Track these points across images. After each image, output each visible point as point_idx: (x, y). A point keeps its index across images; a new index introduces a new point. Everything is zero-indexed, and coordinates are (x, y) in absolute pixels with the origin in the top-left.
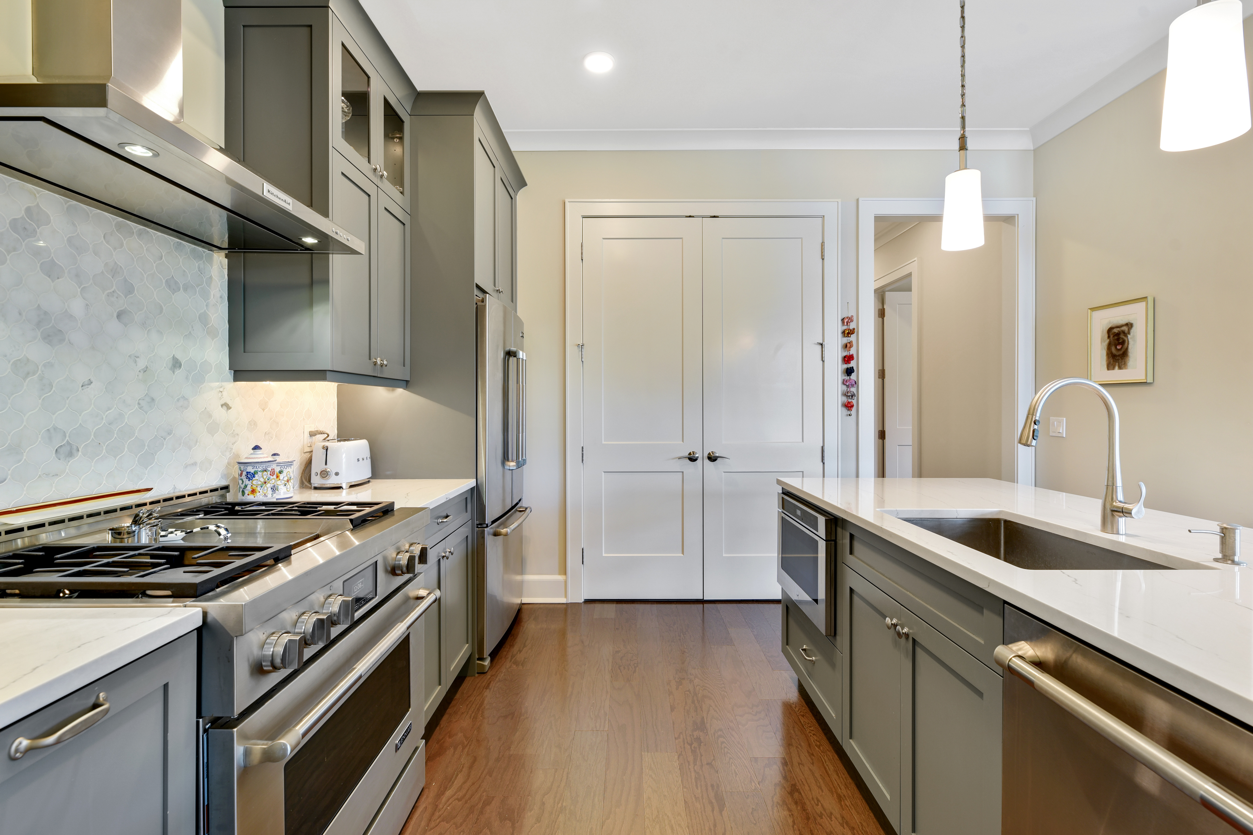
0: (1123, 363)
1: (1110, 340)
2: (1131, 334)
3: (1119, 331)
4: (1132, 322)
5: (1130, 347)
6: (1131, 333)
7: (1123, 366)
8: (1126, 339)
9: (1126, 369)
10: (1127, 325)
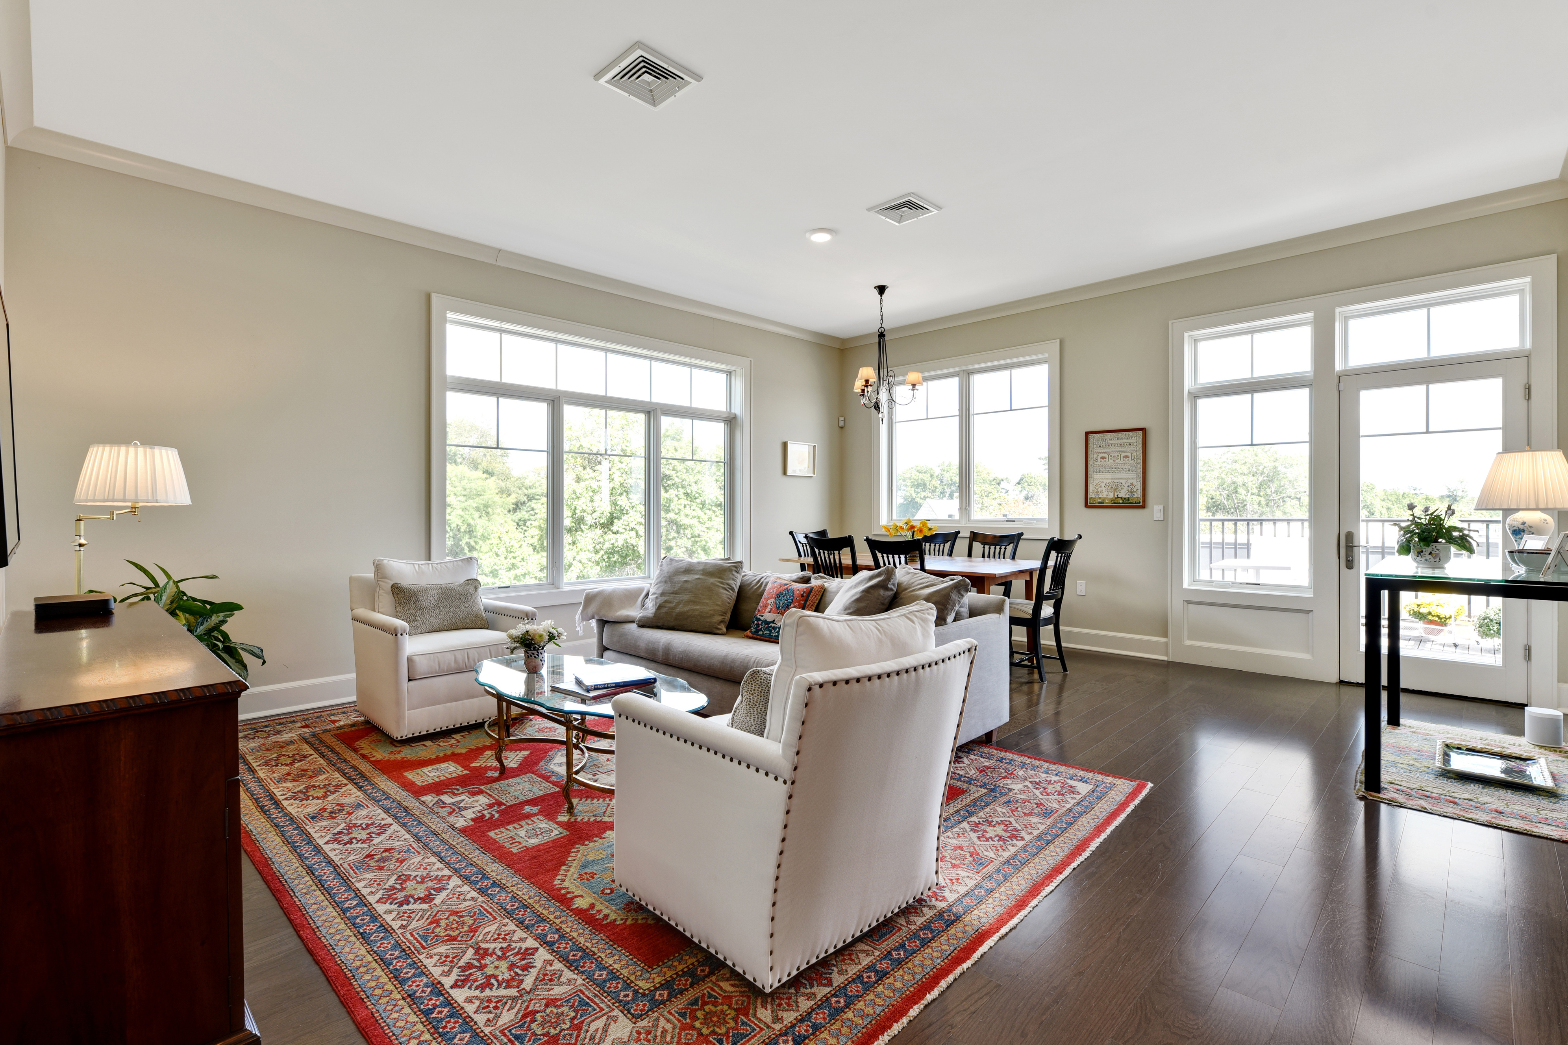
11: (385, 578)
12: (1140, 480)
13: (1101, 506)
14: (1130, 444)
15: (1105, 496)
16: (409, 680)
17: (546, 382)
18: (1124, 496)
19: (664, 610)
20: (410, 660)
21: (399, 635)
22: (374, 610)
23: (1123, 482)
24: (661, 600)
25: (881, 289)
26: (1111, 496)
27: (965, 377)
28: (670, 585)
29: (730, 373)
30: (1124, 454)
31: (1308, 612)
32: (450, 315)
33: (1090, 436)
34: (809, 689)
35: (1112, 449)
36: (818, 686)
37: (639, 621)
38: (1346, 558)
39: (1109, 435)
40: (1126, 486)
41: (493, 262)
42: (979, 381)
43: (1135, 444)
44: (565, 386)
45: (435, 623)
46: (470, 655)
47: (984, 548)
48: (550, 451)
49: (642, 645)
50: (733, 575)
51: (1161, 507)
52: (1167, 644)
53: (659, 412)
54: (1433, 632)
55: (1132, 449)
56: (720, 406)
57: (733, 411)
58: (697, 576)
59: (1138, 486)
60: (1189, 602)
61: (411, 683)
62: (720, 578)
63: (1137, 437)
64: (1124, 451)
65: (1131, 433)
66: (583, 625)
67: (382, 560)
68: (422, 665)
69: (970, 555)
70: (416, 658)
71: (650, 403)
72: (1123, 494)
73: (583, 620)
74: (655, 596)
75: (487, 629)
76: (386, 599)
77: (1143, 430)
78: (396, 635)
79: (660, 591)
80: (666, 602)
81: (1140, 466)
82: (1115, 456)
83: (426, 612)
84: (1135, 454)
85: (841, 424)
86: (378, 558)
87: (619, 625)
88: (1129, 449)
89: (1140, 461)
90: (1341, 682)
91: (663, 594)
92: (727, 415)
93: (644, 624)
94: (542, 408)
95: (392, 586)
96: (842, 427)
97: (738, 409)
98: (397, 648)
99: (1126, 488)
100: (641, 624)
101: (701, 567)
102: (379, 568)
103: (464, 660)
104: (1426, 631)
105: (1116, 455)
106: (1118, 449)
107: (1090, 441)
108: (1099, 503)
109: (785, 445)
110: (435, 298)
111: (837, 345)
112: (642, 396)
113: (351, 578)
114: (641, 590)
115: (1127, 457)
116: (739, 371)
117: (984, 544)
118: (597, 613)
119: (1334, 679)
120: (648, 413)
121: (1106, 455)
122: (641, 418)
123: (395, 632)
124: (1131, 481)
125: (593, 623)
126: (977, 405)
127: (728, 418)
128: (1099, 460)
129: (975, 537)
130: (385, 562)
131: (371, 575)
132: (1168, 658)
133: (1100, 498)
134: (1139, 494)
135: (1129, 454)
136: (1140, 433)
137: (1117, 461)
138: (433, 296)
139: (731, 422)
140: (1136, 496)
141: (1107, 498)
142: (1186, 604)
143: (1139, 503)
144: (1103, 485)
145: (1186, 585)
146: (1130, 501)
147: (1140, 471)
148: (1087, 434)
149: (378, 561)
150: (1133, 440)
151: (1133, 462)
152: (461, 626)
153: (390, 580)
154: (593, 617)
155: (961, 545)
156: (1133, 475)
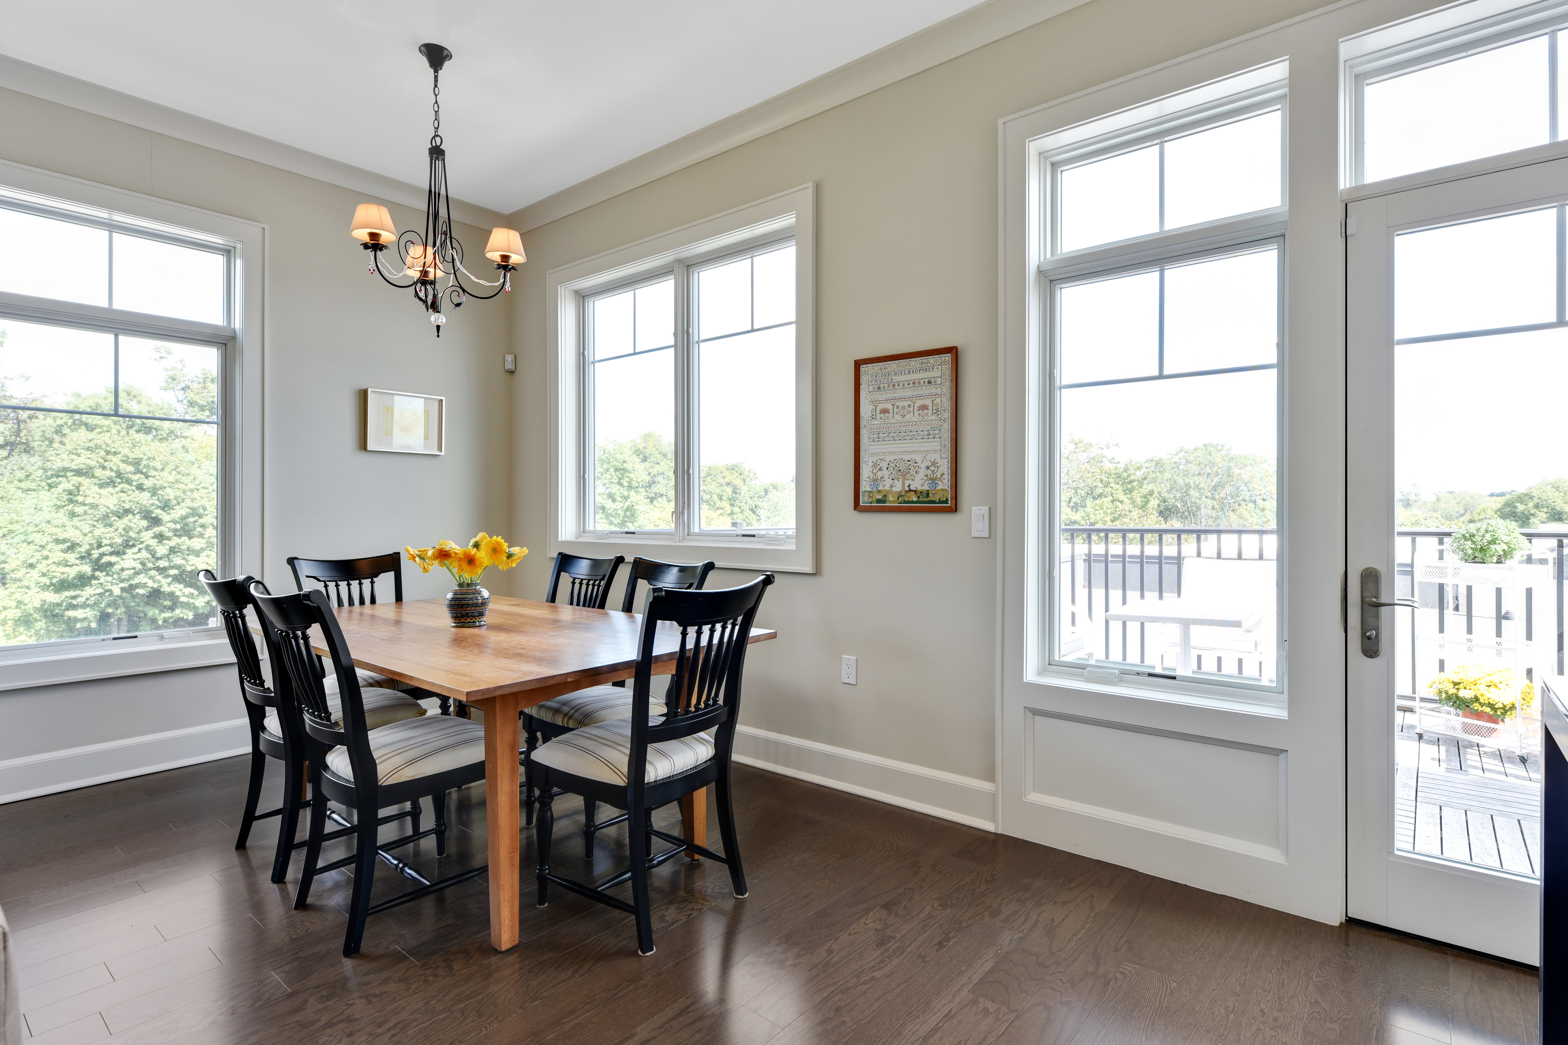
12: (947, 454)
13: (881, 507)
14: (930, 382)
15: (887, 488)
18: (919, 488)
23: (918, 458)
25: (434, 54)
26: (898, 487)
27: (683, 274)
30: (919, 403)
31: (1277, 752)
33: (863, 368)
35: (900, 393)
38: (1363, 634)
39: (893, 365)
40: (923, 466)
43: (939, 381)
51: (985, 510)
52: (994, 796)
54: (1478, 731)
55: (934, 391)
57: (230, 327)
59: (945, 467)
60: (1036, 712)
63: (941, 367)
64: (920, 397)
65: (931, 359)
72: (919, 483)
77: (953, 351)
81: (947, 426)
82: (903, 407)
84: (938, 401)
85: (509, 366)
88: (928, 392)
89: (947, 415)
90: (1351, 922)
96: (512, 372)
97: (240, 323)
99: (923, 471)
104: (1466, 728)
105: (906, 404)
106: (909, 392)
107: (864, 379)
108: (878, 501)
109: (363, 396)
115: (924, 407)
119: (1335, 919)
121: (888, 406)
124: (931, 457)
127: (223, 337)
128: (878, 416)
132: (997, 827)
133: (879, 492)
134: (945, 484)
135: (928, 402)
136: (947, 357)
137: (908, 417)
139: (229, 345)
140: (940, 486)
141: (893, 493)
142: (1029, 715)
143: (946, 502)
144: (884, 465)
145: (1031, 674)
146: (931, 498)
147: (947, 435)
148: (858, 364)
150: (936, 373)
151: (934, 417)
156: (935, 445)
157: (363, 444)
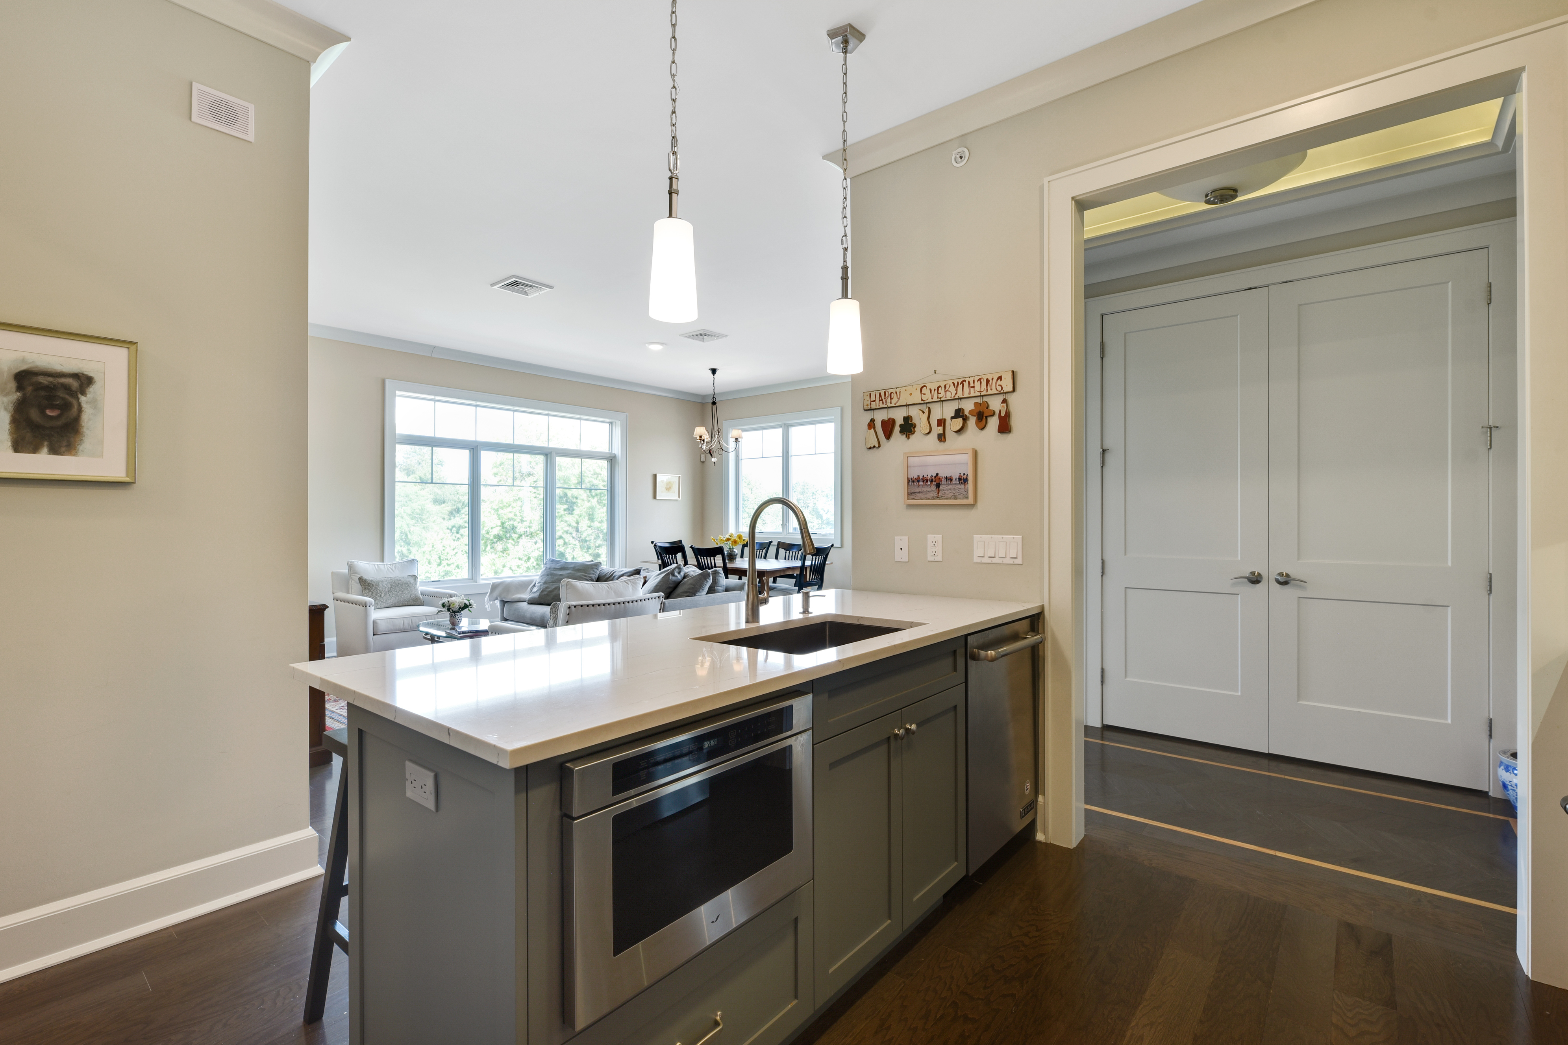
0: (64, 443)
1: (24, 395)
2: (88, 396)
3: (51, 382)
4: (91, 374)
5: (85, 417)
6: (88, 393)
7: (63, 449)
8: (75, 402)
9: (74, 455)
10: (76, 376)
11: (356, 573)
16: (374, 635)
17: (468, 435)
19: (545, 593)
20: (374, 622)
21: (368, 606)
22: (348, 593)
24: (543, 587)
25: (714, 371)
27: (787, 427)
28: (550, 577)
29: (612, 423)
32: (398, 393)
34: (569, 608)
36: (573, 607)
37: (529, 600)
41: (429, 355)
42: (795, 431)
44: (482, 438)
45: (390, 603)
46: (413, 621)
47: (786, 553)
48: (471, 485)
49: (528, 615)
50: (594, 571)
53: (554, 454)
56: (604, 448)
57: (614, 452)
58: (569, 572)
61: (375, 636)
62: (585, 573)
66: (490, 604)
67: (353, 562)
68: (382, 627)
69: (777, 558)
70: (379, 622)
71: (548, 448)
73: (490, 600)
74: (540, 584)
75: (423, 605)
76: (356, 586)
78: (366, 607)
79: (543, 581)
80: (547, 588)
83: (383, 595)
85: (703, 460)
86: (351, 560)
87: (514, 603)
91: (545, 583)
92: (608, 455)
93: (532, 602)
94: (465, 454)
95: (359, 579)
96: (703, 462)
97: (617, 450)
98: (366, 615)
100: (529, 602)
101: (572, 566)
102: (351, 567)
103: (409, 624)
109: (655, 476)
110: (387, 382)
111: (699, 400)
112: (542, 443)
113: (333, 573)
114: (531, 581)
116: (618, 423)
117: (786, 550)
118: (500, 596)
120: (547, 455)
122: (541, 458)
123: (365, 605)
125: (498, 603)
126: (794, 450)
127: (610, 457)
129: (780, 545)
130: (355, 563)
131: (345, 571)
138: (387, 381)
139: (612, 460)
149: (351, 562)
152: (406, 603)
153: (359, 574)
154: (497, 599)
155: (772, 550)
157: (655, 497)
